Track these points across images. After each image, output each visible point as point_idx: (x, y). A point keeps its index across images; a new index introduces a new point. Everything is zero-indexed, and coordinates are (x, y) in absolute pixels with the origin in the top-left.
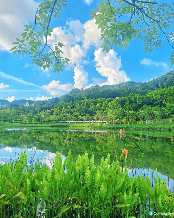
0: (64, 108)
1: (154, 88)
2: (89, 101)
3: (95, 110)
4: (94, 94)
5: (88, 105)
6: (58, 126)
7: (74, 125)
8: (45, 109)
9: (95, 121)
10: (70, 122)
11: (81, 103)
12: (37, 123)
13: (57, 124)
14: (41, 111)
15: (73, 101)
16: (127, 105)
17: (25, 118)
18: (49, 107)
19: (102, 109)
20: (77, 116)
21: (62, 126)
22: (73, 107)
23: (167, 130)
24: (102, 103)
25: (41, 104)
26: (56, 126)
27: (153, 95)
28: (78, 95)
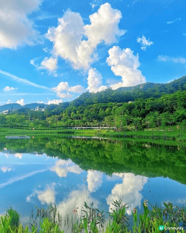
0: (72, 113)
1: (173, 90)
2: (98, 105)
3: (104, 116)
4: (106, 98)
5: (97, 110)
6: (65, 133)
7: (82, 131)
8: (54, 114)
9: (103, 128)
10: (78, 128)
11: (90, 108)
12: (44, 130)
13: (64, 131)
14: (49, 116)
15: (83, 106)
16: (135, 111)
17: (32, 124)
18: (57, 112)
19: (112, 115)
20: (85, 121)
21: (69, 133)
22: (82, 112)
23: (170, 139)
24: (111, 107)
25: (51, 108)
26: (63, 133)
27: (164, 100)
28: (88, 99)
